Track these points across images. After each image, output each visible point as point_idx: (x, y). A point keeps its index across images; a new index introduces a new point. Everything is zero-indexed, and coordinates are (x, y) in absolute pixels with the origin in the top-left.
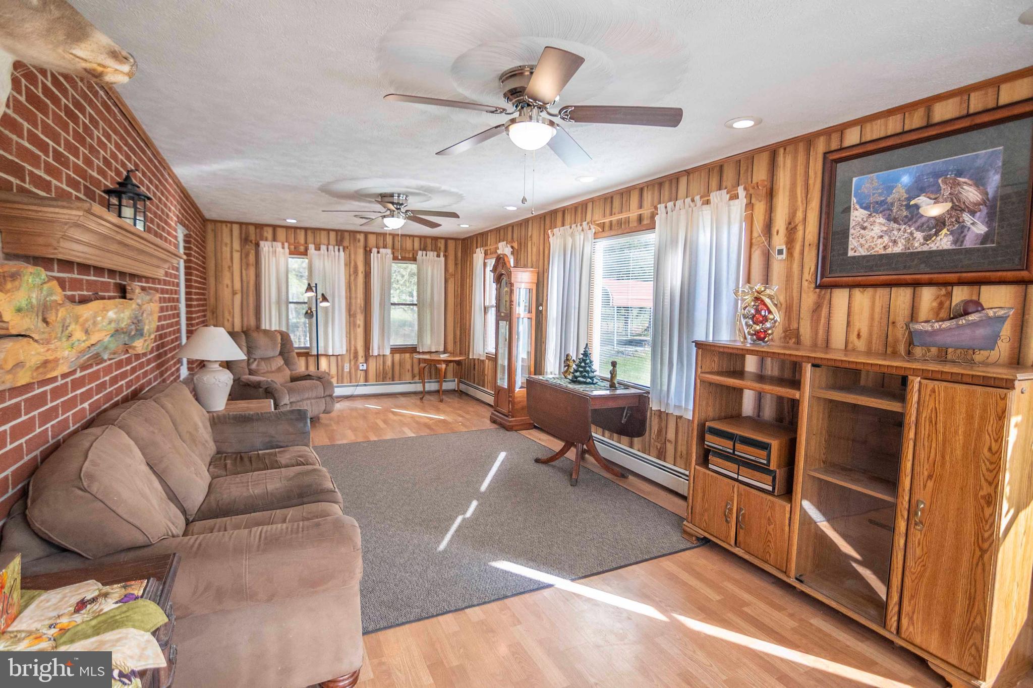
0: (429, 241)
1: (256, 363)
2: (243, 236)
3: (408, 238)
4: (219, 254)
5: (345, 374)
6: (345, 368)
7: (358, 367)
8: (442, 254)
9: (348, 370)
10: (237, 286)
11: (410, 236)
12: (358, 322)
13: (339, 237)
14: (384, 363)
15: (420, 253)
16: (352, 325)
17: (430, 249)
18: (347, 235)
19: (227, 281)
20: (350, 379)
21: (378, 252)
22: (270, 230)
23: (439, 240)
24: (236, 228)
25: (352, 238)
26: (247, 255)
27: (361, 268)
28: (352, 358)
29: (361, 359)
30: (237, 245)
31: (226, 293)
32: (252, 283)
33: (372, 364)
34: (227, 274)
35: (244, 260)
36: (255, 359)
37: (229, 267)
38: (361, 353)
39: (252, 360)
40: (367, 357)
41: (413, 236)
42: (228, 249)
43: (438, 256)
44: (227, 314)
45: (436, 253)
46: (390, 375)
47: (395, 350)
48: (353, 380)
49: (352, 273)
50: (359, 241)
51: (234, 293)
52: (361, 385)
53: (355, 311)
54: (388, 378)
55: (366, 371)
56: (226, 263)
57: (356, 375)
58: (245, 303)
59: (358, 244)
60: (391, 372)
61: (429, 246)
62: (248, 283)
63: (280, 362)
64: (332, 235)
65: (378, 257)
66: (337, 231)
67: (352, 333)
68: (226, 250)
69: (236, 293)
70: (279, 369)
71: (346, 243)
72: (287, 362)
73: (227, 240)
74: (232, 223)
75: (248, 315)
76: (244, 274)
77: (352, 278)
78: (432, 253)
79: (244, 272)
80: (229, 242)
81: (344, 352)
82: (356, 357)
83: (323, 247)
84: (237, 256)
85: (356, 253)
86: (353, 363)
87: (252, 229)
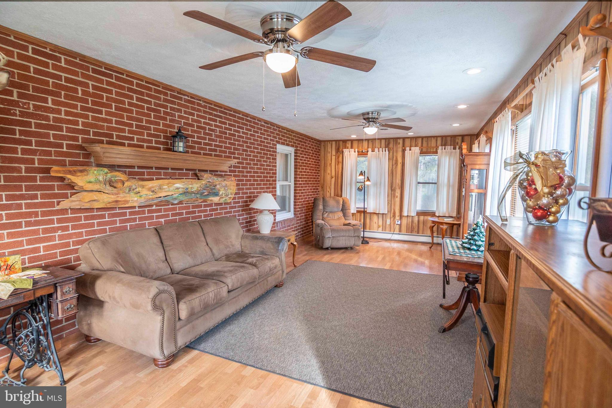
0: (449, 139)
1: (327, 214)
2: (337, 148)
3: (433, 138)
4: (326, 158)
5: (387, 226)
6: (387, 222)
7: (395, 222)
8: (457, 147)
9: (389, 223)
10: (333, 174)
11: (434, 137)
12: (397, 194)
13: (387, 143)
14: (412, 222)
15: (440, 148)
16: (393, 197)
17: (449, 144)
18: (392, 141)
19: (329, 171)
20: (390, 229)
21: (410, 150)
22: (350, 143)
23: (457, 137)
24: (334, 143)
25: (395, 142)
26: (338, 157)
27: (400, 160)
28: (392, 216)
29: (397, 218)
30: (334, 153)
31: (328, 177)
32: (340, 172)
33: (404, 221)
34: (329, 168)
35: (337, 160)
36: (327, 212)
37: (330, 164)
38: (397, 213)
39: (325, 212)
40: (401, 216)
41: (437, 137)
42: (330, 154)
43: (455, 148)
44: (328, 190)
45: (452, 147)
46: (416, 229)
47: (419, 214)
48: (392, 230)
49: (394, 164)
50: (399, 144)
51: (332, 178)
52: (396, 234)
53: (395, 187)
54: (414, 231)
55: (400, 225)
56: (329, 162)
57: (394, 227)
58: (336, 182)
59: (398, 146)
60: (417, 228)
61: (449, 142)
62: (338, 172)
63: (341, 214)
64: (383, 141)
65: (409, 153)
66: (385, 139)
67: (392, 200)
68: (329, 155)
69: (333, 178)
70: (339, 219)
71: (391, 146)
72: (345, 215)
73: (330, 150)
74: (332, 141)
75: (338, 189)
76: (337, 168)
77: (394, 167)
78: (449, 147)
79: (336, 166)
80: (330, 151)
81: (386, 212)
82: (394, 216)
83: (376, 150)
84: (334, 158)
85: (397, 152)
86: (392, 219)
87: (341, 143)
